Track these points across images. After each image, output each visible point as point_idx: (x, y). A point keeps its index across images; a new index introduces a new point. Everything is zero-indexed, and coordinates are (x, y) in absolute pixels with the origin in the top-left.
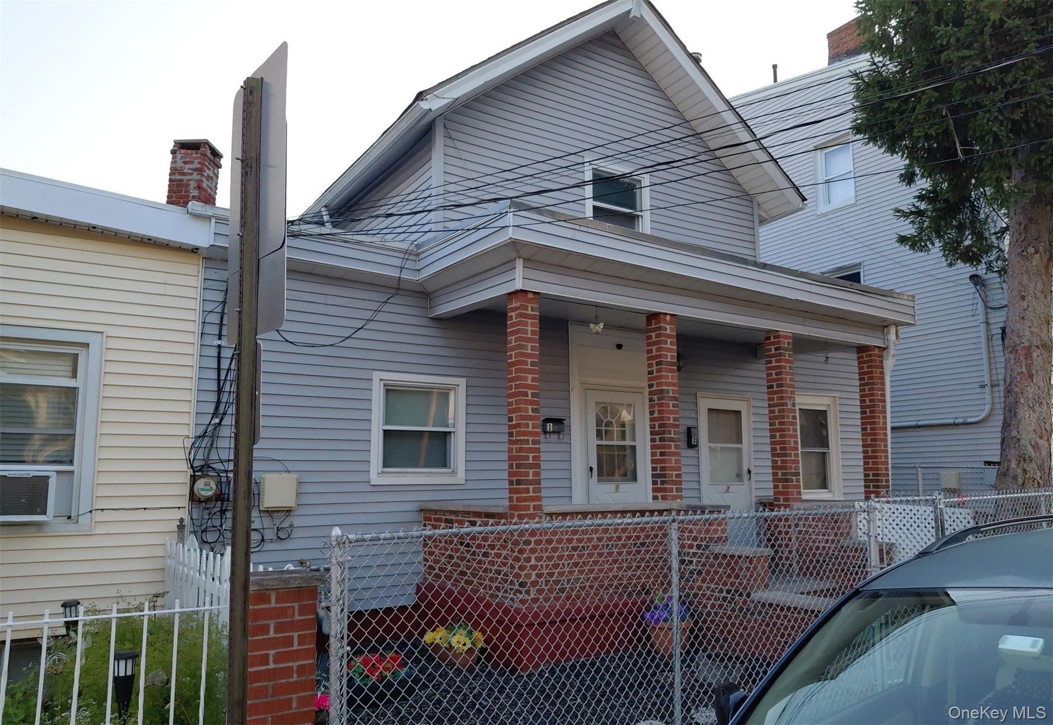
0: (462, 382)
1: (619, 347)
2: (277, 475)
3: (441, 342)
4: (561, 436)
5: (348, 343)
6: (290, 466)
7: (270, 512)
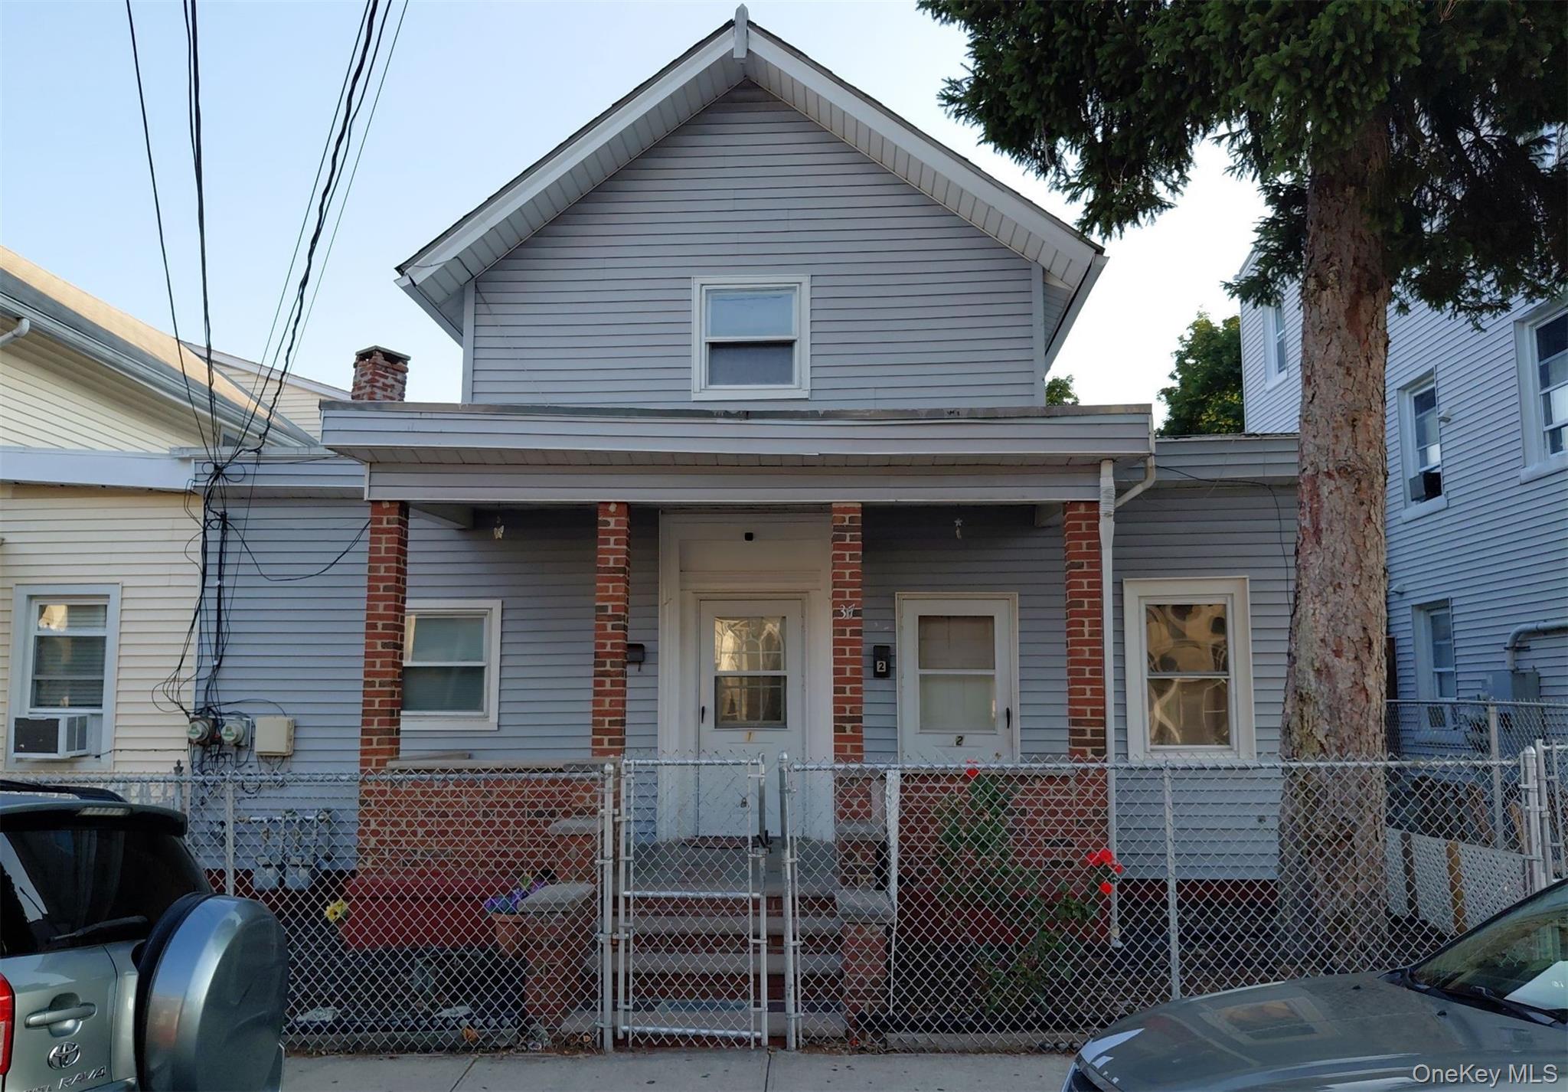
0: (496, 605)
1: (749, 537)
2: (271, 718)
3: (469, 557)
4: (644, 667)
5: (334, 570)
6: (288, 709)
7: (266, 757)
